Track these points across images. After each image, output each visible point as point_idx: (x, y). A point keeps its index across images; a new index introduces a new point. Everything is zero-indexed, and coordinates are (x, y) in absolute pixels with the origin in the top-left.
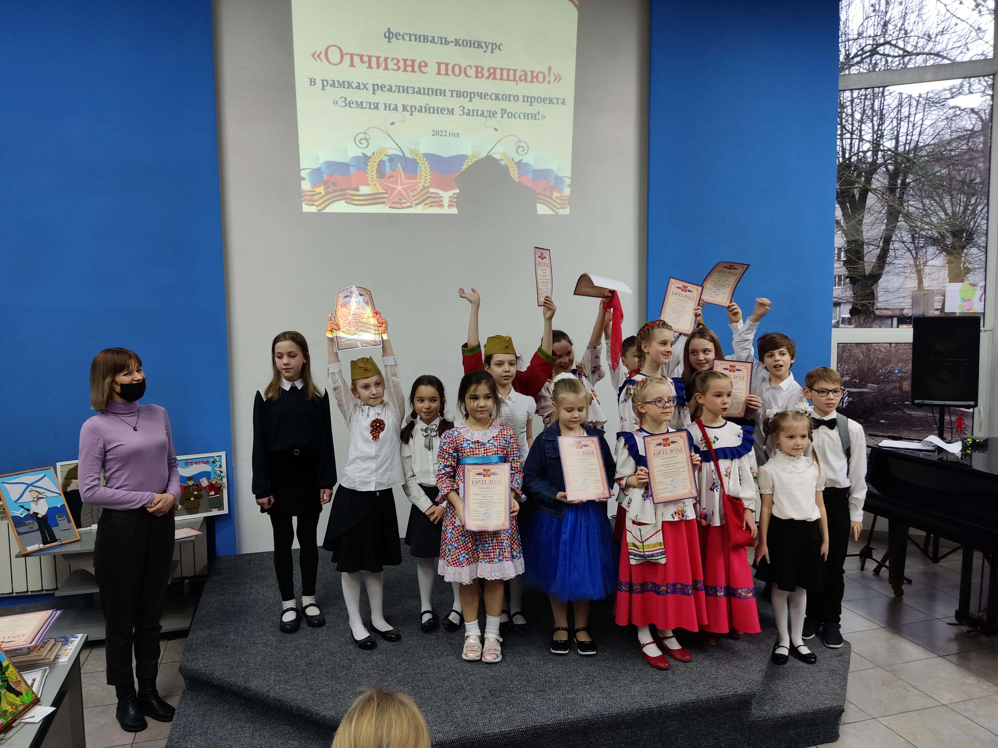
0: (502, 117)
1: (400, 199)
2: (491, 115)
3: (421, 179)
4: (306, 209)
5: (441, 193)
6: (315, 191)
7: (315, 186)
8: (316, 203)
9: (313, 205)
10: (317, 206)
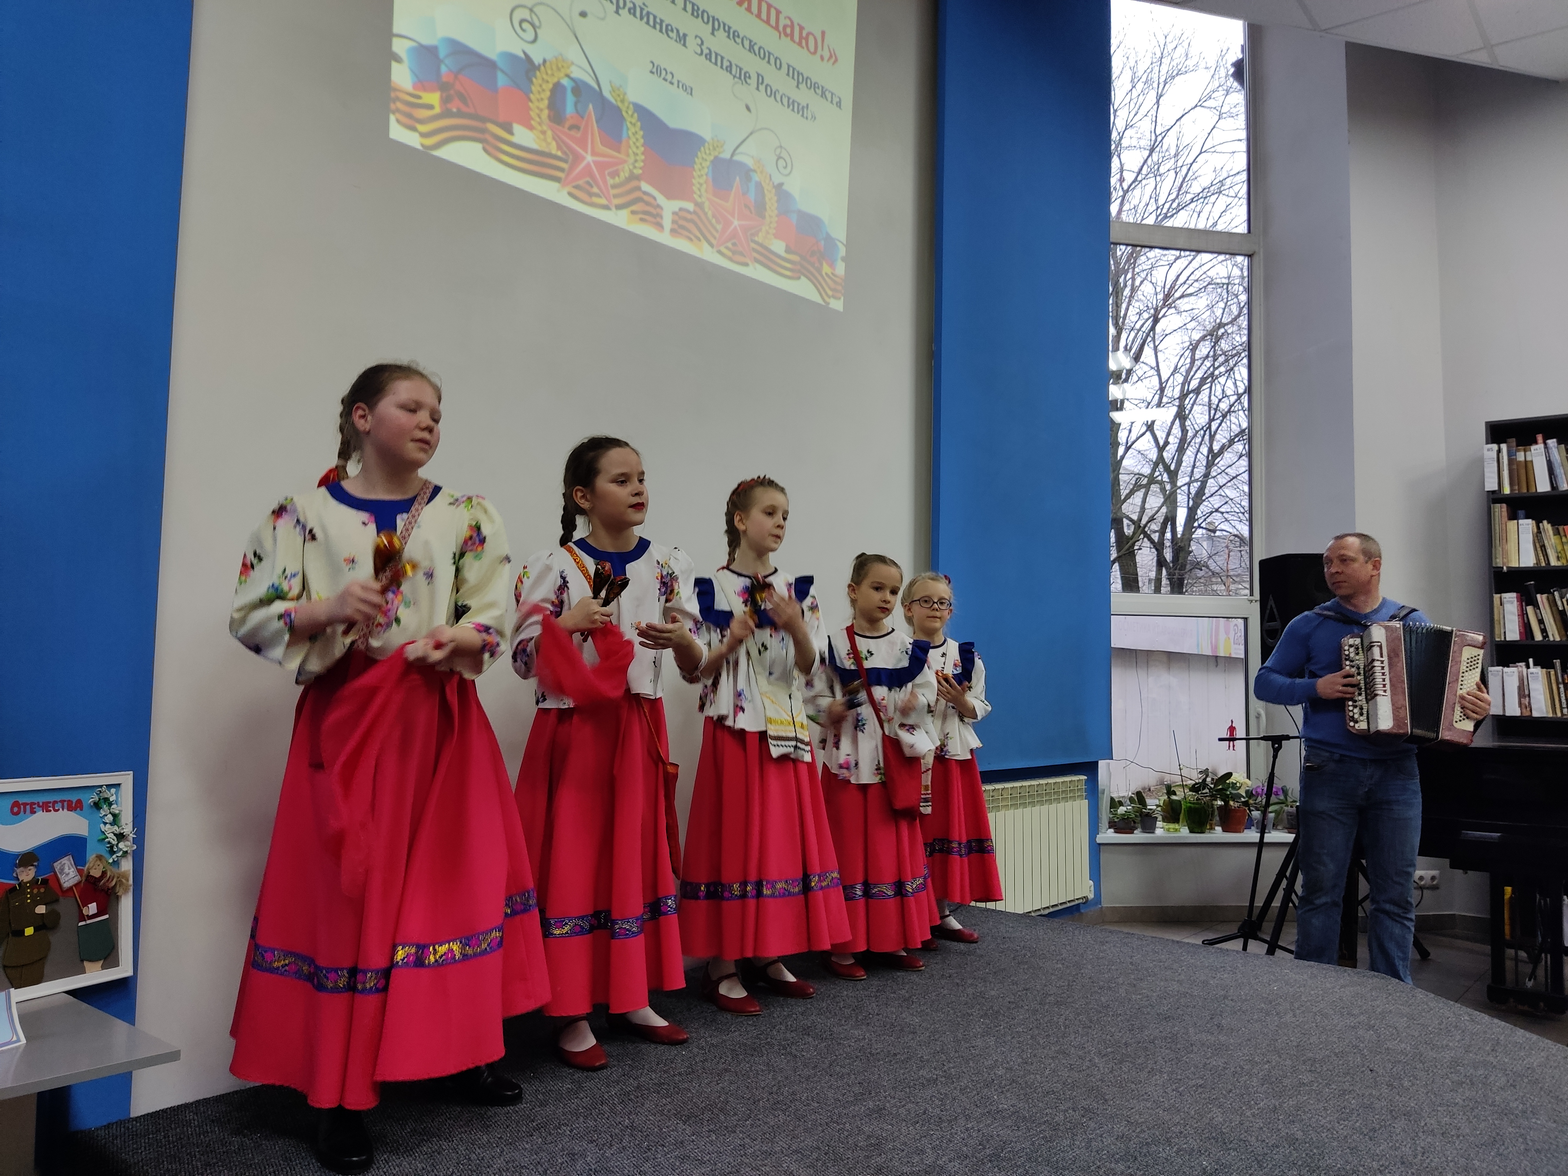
0: (758, 89)
1: (588, 183)
2: (743, 77)
3: (628, 155)
4: (398, 132)
5: (661, 199)
6: (419, 97)
7: (421, 84)
8: (422, 128)
9: (413, 129)
10: (423, 135)
